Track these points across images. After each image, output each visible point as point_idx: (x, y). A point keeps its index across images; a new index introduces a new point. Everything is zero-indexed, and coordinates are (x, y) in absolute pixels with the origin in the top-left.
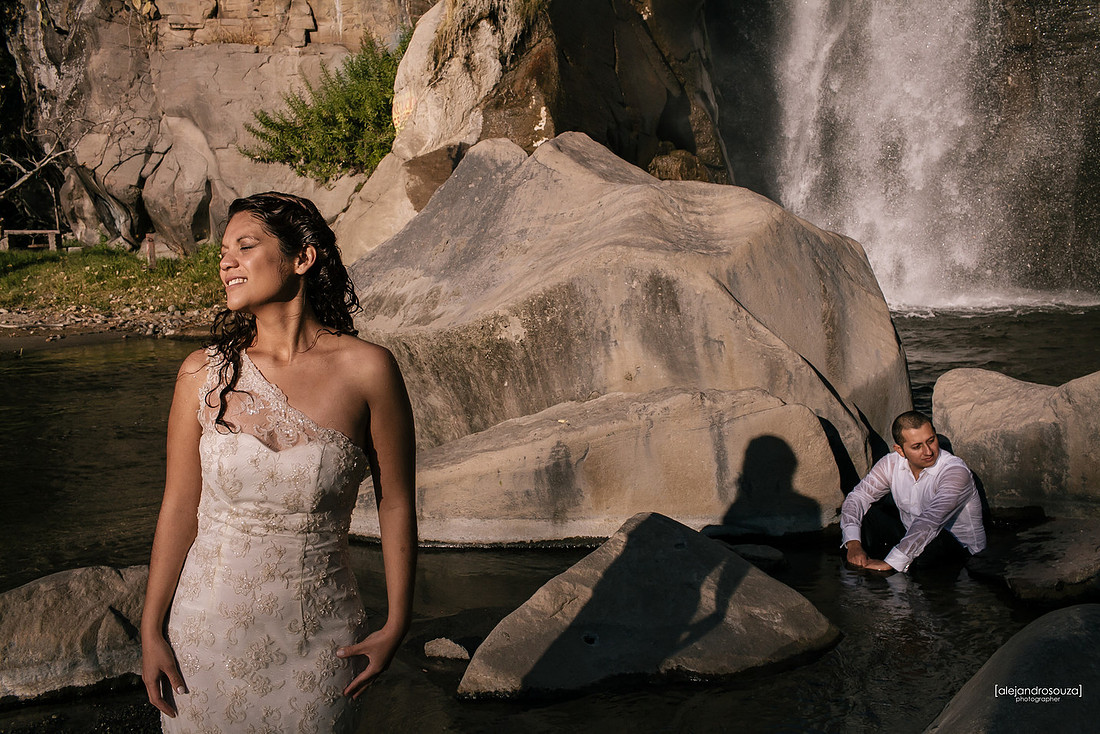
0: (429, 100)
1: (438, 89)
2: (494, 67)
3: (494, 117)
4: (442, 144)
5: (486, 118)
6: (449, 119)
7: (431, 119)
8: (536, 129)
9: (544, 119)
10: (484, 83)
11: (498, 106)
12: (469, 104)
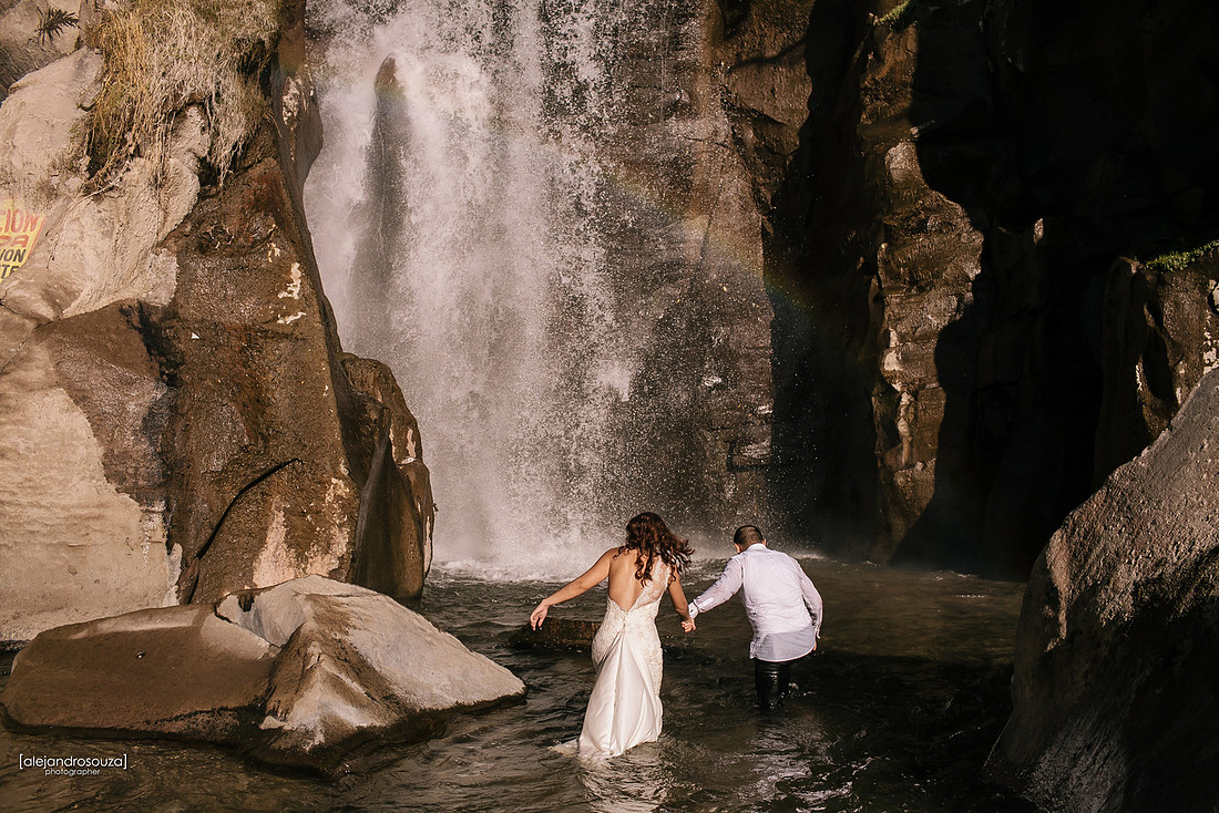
0: (86, 220)
1: (105, 204)
2: (191, 185)
3: (201, 267)
4: (104, 302)
5: (183, 268)
6: (118, 260)
7: (90, 255)
8: (280, 296)
9: (297, 282)
10: (172, 208)
11: (204, 248)
12: (149, 239)
